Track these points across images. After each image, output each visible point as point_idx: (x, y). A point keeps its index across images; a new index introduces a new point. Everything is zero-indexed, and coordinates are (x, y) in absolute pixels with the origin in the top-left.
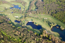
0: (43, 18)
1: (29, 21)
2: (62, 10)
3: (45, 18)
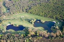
0: (19, 17)
1: (8, 25)
2: (34, 4)
3: (21, 17)
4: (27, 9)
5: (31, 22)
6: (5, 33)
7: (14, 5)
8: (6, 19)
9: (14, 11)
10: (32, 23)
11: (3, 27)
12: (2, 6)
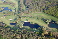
0: (36, 16)
1: (25, 22)
3: (38, 16)
4: (44, 10)
5: (46, 21)
6: (21, 29)
7: (33, 4)
8: (24, 16)
9: (32, 9)
10: (47, 23)
11: (21, 23)
12: (23, 4)
